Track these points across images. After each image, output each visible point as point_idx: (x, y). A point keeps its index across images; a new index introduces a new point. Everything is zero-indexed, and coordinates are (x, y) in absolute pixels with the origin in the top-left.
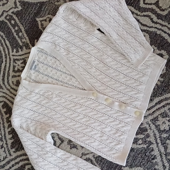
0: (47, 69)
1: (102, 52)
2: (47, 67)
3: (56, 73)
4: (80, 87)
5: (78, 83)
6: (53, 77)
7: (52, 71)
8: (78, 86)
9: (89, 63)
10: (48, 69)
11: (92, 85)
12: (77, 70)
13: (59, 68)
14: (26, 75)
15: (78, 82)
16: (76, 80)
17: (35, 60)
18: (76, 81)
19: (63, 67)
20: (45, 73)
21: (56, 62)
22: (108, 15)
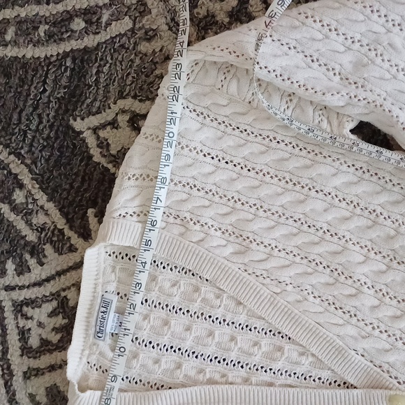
0: (166, 323)
1: (389, 222)
2: (162, 314)
3: (211, 334)
4: (325, 375)
5: (311, 359)
6: (199, 350)
7: (188, 329)
8: (316, 373)
9: (340, 274)
10: (173, 322)
11: (377, 363)
12: (296, 311)
13: (218, 313)
14: (85, 360)
15: (313, 355)
16: (301, 350)
17: (106, 296)
18: (302, 354)
19: (232, 304)
20: (165, 340)
21: (197, 289)
22: (386, 65)
